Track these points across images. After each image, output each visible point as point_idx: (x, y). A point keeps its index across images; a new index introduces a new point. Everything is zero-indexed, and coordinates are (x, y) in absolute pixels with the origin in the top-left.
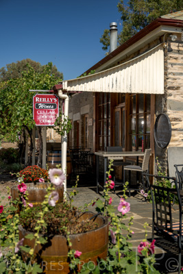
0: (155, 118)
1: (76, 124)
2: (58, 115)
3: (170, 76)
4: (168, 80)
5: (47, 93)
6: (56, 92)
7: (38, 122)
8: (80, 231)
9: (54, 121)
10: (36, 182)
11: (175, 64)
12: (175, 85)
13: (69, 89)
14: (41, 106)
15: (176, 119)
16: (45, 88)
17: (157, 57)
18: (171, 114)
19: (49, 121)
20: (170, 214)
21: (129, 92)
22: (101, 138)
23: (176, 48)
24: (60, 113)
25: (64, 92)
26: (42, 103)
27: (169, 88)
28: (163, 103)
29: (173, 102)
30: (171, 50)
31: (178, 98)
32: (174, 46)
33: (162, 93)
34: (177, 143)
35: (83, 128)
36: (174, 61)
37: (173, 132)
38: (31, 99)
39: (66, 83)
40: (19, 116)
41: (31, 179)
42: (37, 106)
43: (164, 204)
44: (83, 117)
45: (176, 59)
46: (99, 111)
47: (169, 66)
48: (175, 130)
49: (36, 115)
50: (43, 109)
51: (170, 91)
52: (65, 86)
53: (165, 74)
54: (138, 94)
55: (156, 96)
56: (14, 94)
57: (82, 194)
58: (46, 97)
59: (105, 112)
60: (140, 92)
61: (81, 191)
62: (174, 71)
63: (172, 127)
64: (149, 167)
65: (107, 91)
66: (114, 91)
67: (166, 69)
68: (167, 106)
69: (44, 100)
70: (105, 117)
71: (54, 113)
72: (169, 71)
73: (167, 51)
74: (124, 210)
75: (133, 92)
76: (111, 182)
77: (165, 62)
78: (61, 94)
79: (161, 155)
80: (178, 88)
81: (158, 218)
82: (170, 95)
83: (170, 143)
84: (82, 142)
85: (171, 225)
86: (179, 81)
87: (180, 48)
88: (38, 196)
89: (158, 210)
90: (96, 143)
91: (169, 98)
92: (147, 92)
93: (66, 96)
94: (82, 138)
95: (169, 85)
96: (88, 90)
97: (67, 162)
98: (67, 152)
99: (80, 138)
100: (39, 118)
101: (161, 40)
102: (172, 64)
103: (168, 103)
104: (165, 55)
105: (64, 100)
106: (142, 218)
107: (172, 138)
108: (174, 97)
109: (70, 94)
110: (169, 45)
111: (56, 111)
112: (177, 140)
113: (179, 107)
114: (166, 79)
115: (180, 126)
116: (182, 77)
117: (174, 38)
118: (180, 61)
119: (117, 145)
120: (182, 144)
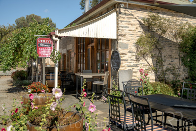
0: (111, 53)
1: (64, 55)
2: (52, 51)
3: (120, 28)
4: (119, 31)
5: (46, 37)
6: (51, 36)
7: (40, 55)
8: (65, 124)
9: (50, 54)
10: (39, 92)
11: (123, 21)
12: (123, 33)
13: (59, 35)
14: (42, 45)
15: (123, 54)
16: (44, 34)
17: (113, 16)
18: (120, 51)
19: (47, 55)
20: (119, 111)
21: (96, 37)
22: (79, 64)
23: (124, 12)
24: (54, 49)
25: (56, 36)
26: (42, 43)
27: (120, 35)
28: (116, 44)
29: (122, 43)
30: (120, 13)
31: (125, 41)
32: (122, 10)
33: (115, 38)
34: (124, 68)
35: (68, 58)
36: (122, 19)
37: (122, 62)
38: (35, 41)
39: (58, 31)
40: (27, 51)
41: (35, 91)
42: (39, 45)
43: (116, 106)
44: (68, 51)
45: (123, 18)
46: (78, 48)
47: (120, 22)
48: (123, 60)
49: (38, 50)
50: (43, 47)
51: (120, 37)
52: (57, 33)
53: (117, 27)
54: (102, 39)
55: (112, 40)
56: (25, 37)
57: (68, 99)
58: (45, 40)
59: (82, 48)
60: (103, 37)
61: (67, 97)
62: (122, 25)
63: (121, 59)
64: (108, 82)
65: (83, 36)
66: (87, 36)
67: (118, 24)
68: (119, 46)
69: (44, 41)
70: (82, 51)
71: (50, 49)
72: (119, 25)
73: (118, 13)
74: (92, 110)
75: (98, 37)
76: (85, 93)
77: (117, 20)
78: (54, 37)
79: (115, 76)
80: (124, 35)
81: (112, 114)
82: (120, 39)
83: (120, 68)
84: (68, 67)
85: (120, 118)
86: (126, 32)
87: (126, 12)
88: (40, 102)
89: (112, 110)
90: (76, 67)
91: (119, 41)
92: (107, 38)
93: (57, 39)
94: (68, 64)
95: (119, 34)
96: (71, 36)
97: (58, 79)
98: (58, 73)
99: (66, 64)
100: (40, 53)
102: (121, 21)
103: (119, 44)
104: (117, 16)
105: (56, 41)
106: (103, 113)
107: (121, 65)
108: (122, 41)
109: (60, 38)
110: (120, 10)
111: (51, 48)
112: (124, 67)
113: (125, 46)
114: (118, 30)
115: (125, 57)
116: (127, 29)
117: (122, 6)
118: (126, 20)
119: (89, 69)
120: (128, 68)
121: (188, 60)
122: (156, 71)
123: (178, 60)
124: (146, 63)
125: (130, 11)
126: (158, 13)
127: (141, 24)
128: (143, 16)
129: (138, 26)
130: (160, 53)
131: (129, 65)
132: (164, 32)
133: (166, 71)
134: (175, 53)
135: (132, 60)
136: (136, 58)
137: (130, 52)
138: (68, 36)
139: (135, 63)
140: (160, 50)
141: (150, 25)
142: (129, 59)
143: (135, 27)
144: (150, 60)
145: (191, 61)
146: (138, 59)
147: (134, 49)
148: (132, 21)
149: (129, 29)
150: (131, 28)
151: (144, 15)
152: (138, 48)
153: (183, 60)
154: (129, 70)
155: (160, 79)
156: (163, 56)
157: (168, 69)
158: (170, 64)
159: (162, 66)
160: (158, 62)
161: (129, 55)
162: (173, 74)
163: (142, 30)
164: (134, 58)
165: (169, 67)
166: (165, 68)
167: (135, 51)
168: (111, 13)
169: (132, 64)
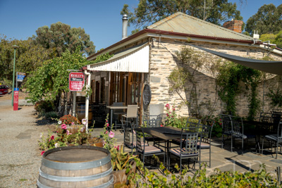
0: (144, 86)
3: (152, 62)
5: (78, 71)
6: (83, 71)
7: (72, 89)
9: (81, 88)
10: (70, 125)
11: (156, 55)
12: (155, 67)
13: (91, 69)
14: (74, 79)
15: (155, 88)
17: (145, 50)
18: (152, 84)
19: (78, 88)
21: (127, 71)
23: (157, 46)
24: (85, 84)
25: (88, 71)
26: (75, 77)
27: (152, 69)
28: (148, 78)
29: (154, 77)
30: (153, 47)
31: (157, 75)
32: (155, 44)
33: (147, 71)
34: (155, 102)
35: (102, 87)
36: (155, 53)
37: (152, 96)
39: (89, 66)
42: (72, 79)
44: (102, 79)
47: (152, 56)
48: (154, 94)
49: (71, 84)
50: (74, 81)
51: (152, 71)
52: (89, 68)
53: (150, 61)
55: (145, 73)
58: (77, 74)
62: (155, 59)
63: (152, 93)
66: (118, 70)
67: (150, 57)
68: (150, 80)
71: (81, 83)
72: (152, 59)
73: (151, 47)
75: (130, 71)
77: (150, 53)
78: (86, 72)
79: (146, 110)
80: (157, 69)
82: (152, 73)
83: (151, 102)
86: (158, 65)
87: (160, 45)
88: (72, 131)
90: (110, 98)
91: (151, 75)
92: (141, 71)
93: (88, 73)
95: (151, 67)
96: (103, 70)
97: (89, 112)
99: (100, 93)
100: (72, 87)
101: (148, 40)
102: (154, 55)
103: (151, 77)
104: (150, 49)
105: (87, 76)
107: (152, 99)
108: (154, 74)
109: (91, 72)
110: (153, 44)
111: (83, 82)
112: (155, 100)
113: (157, 80)
114: (150, 64)
115: (157, 91)
116: (160, 63)
117: (154, 40)
118: (159, 53)
119: (123, 101)
120: (159, 103)
121: (226, 94)
122: (189, 105)
123: (214, 94)
124: (179, 97)
125: (163, 45)
126: (194, 45)
127: (174, 57)
128: (176, 49)
129: (172, 59)
130: (194, 86)
131: (161, 98)
132: (200, 65)
133: (200, 105)
134: (212, 87)
135: (164, 94)
136: (169, 92)
137: (162, 86)
138: (100, 70)
139: (168, 97)
140: (195, 84)
141: (184, 58)
142: (161, 93)
143: (169, 60)
144: (183, 94)
145: (228, 96)
146: (170, 93)
147: (166, 82)
148: (165, 55)
149: (162, 62)
150: (164, 61)
151: (178, 48)
152: (171, 82)
153: (220, 94)
154: (160, 104)
155: (194, 113)
156: (198, 89)
157: (203, 104)
158: (205, 98)
159: (196, 100)
160: (192, 96)
161: (161, 89)
162: (208, 108)
163: (176, 64)
164: (166, 92)
165: (204, 101)
166: (199, 103)
167: (168, 85)
168: (143, 47)
169: (163, 98)
